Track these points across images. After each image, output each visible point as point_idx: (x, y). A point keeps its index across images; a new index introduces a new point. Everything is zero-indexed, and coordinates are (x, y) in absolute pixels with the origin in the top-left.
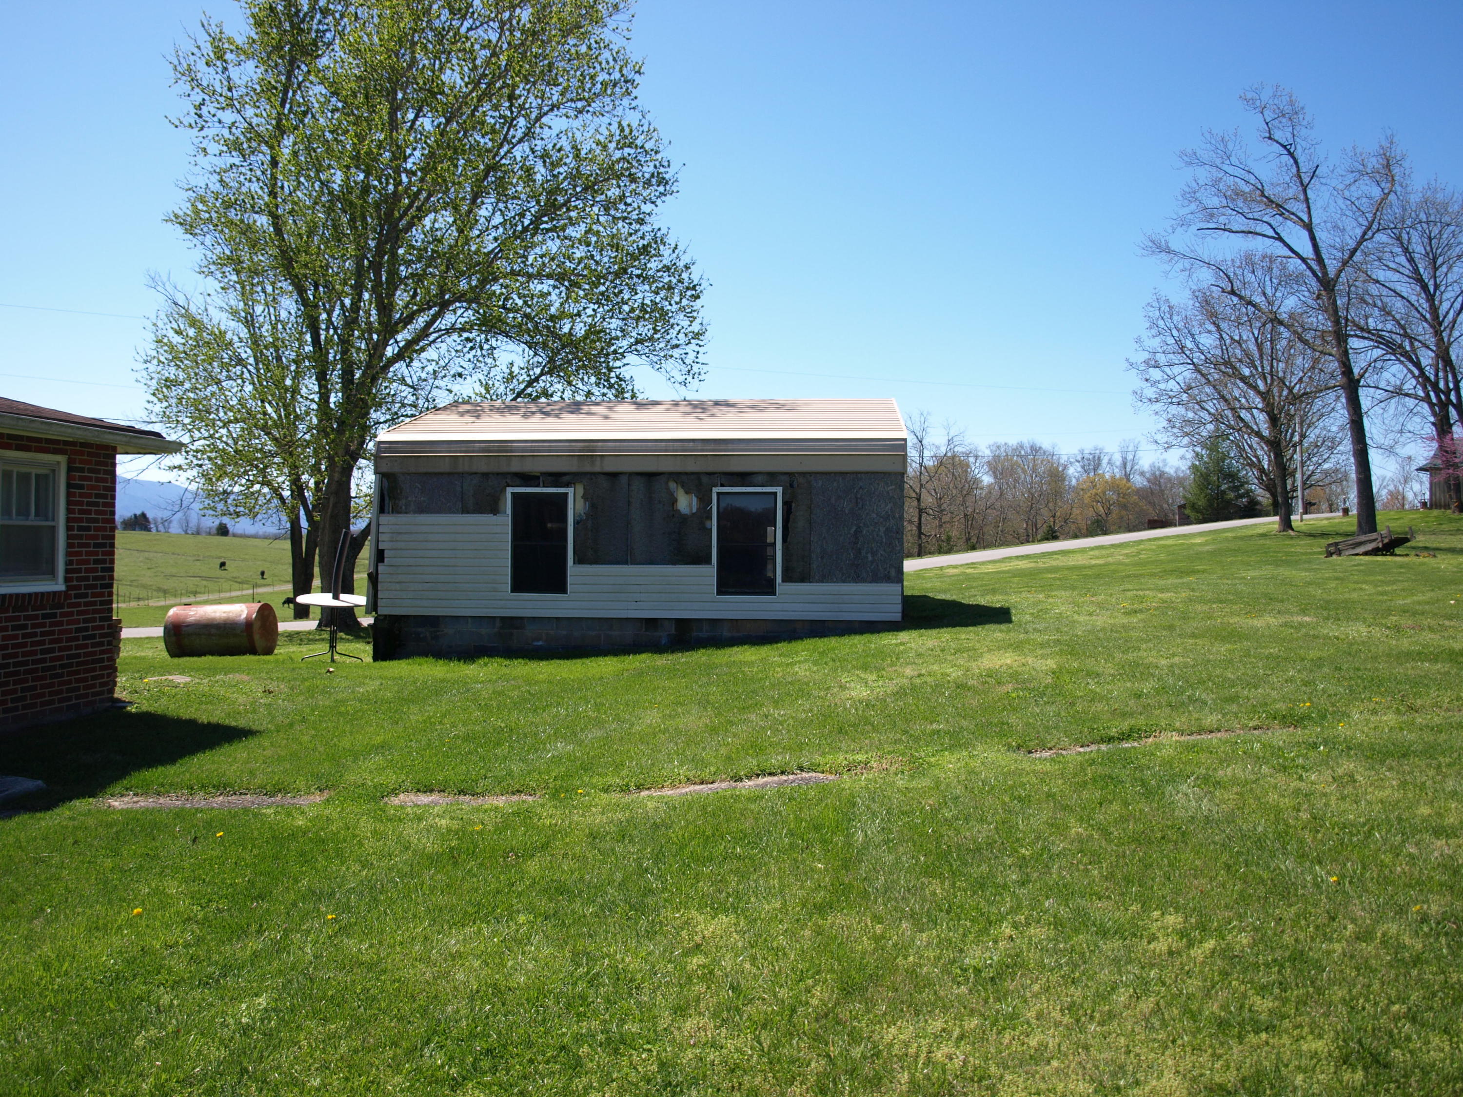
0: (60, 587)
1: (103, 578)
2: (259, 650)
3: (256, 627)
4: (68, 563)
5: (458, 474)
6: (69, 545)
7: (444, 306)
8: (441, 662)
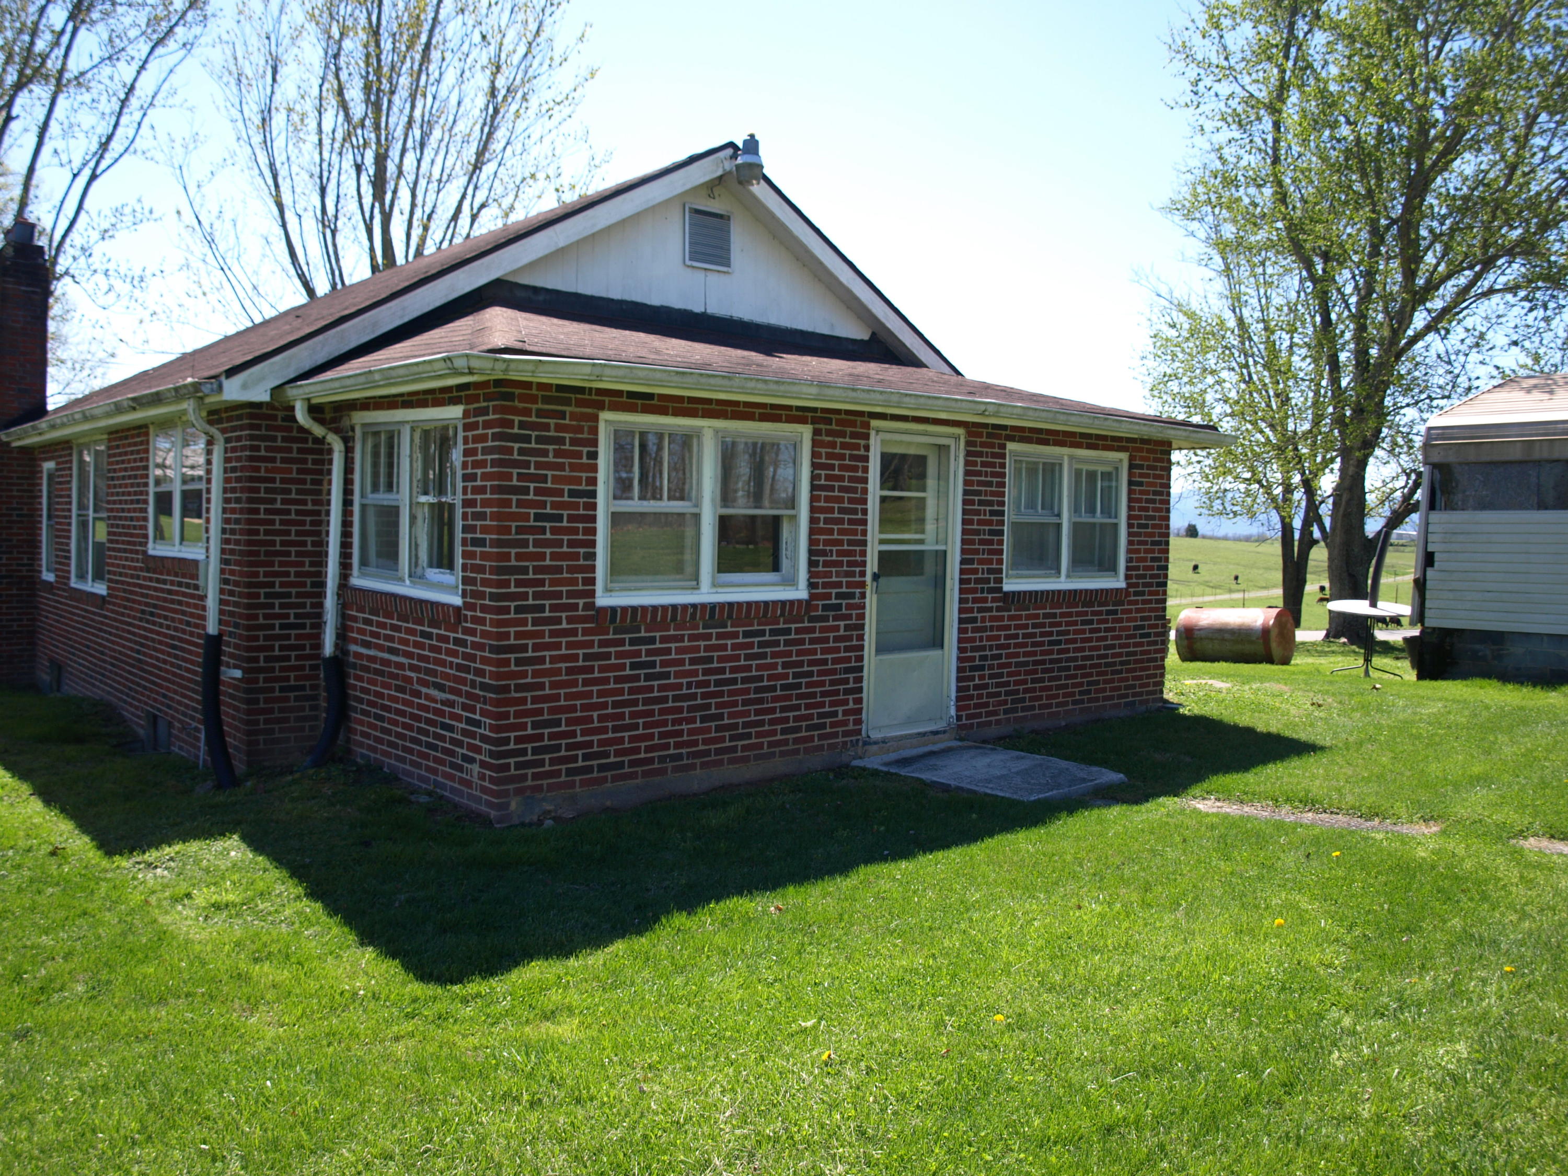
0: (1122, 584)
1: (1158, 576)
2: (1276, 658)
3: (1274, 634)
4: (1129, 560)
5: (1534, 462)
6: (1130, 543)
7: (1488, 264)
8: (1510, 687)
